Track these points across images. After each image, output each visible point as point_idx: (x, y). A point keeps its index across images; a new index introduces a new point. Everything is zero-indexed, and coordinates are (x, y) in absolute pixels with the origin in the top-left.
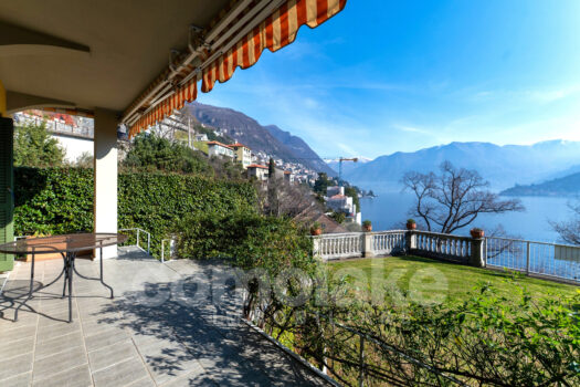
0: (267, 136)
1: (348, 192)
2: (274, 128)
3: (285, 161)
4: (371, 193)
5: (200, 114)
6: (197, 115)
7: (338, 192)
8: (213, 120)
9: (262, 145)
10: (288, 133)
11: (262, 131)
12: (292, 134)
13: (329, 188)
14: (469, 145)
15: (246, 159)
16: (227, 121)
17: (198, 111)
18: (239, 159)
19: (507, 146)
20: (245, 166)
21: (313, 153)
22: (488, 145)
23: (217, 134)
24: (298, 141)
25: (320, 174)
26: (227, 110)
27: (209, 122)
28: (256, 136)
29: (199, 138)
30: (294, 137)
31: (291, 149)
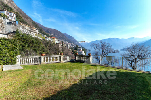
0: (64, 36)
1: (83, 50)
2: (66, 34)
3: (68, 42)
4: (90, 50)
5: (46, 30)
6: (45, 30)
7: (80, 50)
8: (49, 32)
9: (63, 38)
10: (69, 35)
11: (63, 35)
12: (70, 36)
13: (78, 49)
14: (113, 38)
15: (56, 41)
16: (53, 32)
17: (45, 29)
18: (54, 41)
19: (122, 39)
20: (56, 43)
21: (76, 40)
22: (118, 39)
23: (50, 35)
24: (72, 37)
25: (77, 45)
26: (53, 29)
27: (48, 32)
28: (61, 36)
29: (43, 36)
30: (71, 36)
31: (70, 39)
